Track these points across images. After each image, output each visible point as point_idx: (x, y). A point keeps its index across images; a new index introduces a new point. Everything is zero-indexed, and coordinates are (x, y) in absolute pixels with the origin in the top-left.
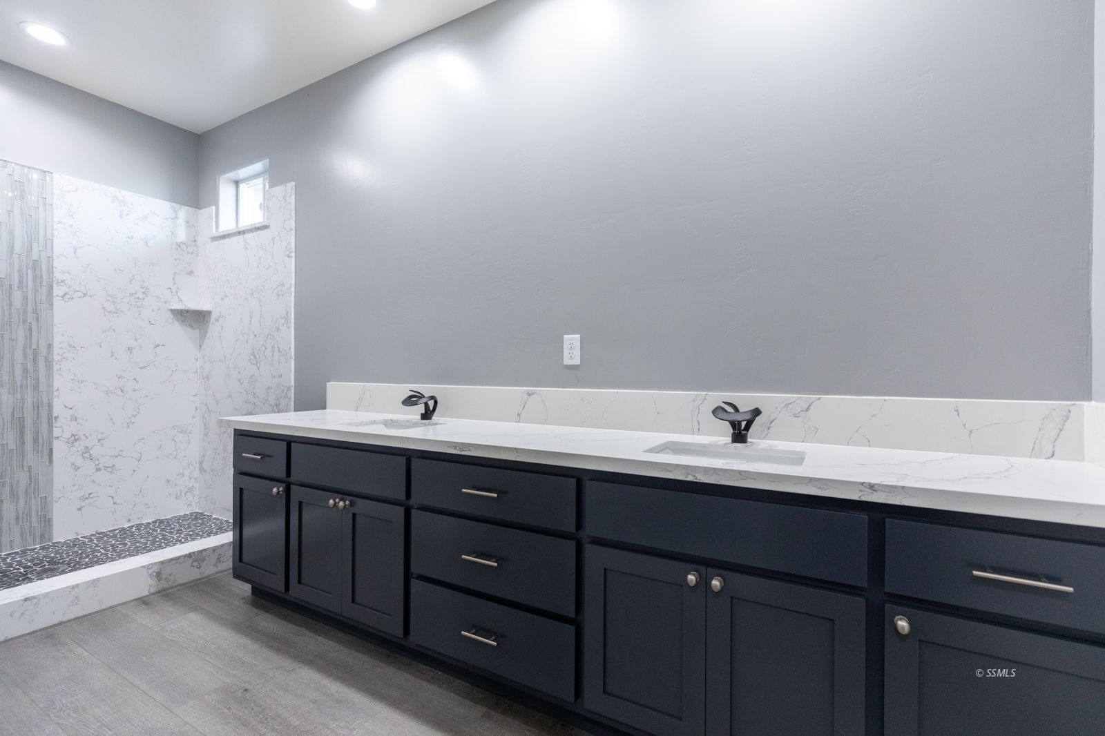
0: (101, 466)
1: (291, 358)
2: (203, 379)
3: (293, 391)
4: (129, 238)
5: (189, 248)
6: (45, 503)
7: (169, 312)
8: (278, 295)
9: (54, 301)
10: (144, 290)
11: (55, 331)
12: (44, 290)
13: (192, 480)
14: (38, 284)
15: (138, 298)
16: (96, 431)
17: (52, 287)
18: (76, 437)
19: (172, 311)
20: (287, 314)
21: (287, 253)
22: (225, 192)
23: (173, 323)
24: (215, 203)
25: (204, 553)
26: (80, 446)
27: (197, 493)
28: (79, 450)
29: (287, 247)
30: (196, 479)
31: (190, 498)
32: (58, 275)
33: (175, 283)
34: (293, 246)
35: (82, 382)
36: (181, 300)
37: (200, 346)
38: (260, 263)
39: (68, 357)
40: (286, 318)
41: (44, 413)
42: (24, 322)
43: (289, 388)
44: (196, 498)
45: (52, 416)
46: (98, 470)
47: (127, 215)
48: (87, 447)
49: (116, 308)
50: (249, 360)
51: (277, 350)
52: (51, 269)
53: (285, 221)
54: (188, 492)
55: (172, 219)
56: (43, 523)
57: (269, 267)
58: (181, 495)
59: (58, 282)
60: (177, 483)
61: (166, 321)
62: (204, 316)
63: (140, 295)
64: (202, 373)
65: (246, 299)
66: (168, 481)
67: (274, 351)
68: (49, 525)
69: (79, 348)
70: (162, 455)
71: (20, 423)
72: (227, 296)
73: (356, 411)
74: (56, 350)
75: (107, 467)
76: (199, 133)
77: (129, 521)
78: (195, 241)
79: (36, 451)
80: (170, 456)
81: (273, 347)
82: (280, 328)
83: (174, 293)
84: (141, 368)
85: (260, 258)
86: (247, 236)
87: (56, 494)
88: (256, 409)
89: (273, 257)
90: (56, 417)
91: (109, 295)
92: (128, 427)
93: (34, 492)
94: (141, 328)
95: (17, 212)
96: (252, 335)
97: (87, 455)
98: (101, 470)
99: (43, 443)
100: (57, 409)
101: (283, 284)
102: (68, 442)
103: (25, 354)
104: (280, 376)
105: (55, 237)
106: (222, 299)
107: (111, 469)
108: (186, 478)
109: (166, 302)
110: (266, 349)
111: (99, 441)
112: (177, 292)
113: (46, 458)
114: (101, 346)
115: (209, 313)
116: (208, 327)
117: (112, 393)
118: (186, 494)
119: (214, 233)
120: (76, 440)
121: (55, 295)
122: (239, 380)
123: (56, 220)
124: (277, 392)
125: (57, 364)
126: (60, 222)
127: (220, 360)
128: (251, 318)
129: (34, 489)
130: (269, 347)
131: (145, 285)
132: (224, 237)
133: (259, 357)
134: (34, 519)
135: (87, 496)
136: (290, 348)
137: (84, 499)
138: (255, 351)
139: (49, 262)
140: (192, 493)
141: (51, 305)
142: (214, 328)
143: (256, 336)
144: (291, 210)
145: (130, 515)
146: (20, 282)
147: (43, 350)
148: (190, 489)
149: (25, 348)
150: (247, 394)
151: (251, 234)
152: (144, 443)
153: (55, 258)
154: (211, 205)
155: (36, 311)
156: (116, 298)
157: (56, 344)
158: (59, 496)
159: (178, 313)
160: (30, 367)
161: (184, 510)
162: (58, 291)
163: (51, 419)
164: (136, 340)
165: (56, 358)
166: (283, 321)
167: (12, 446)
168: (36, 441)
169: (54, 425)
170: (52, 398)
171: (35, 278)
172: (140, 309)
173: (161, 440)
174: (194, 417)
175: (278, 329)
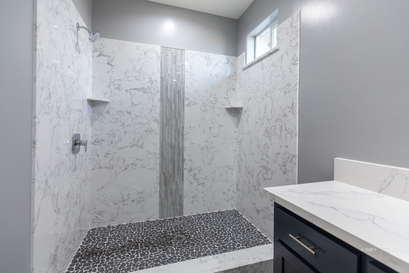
0: (199, 183)
1: (296, 135)
2: (239, 142)
3: (297, 159)
4: (210, 75)
5: (233, 77)
6: (181, 198)
7: (225, 110)
8: (285, 92)
9: (185, 107)
10: (215, 100)
11: (185, 121)
12: (181, 103)
13: (233, 192)
14: (180, 100)
15: (213, 104)
16: (198, 167)
17: (184, 101)
18: (191, 169)
19: (226, 109)
20: (292, 105)
21: (294, 62)
22: (250, 43)
23: (226, 115)
24: (245, 50)
25: (247, 268)
26: (193, 173)
27: (235, 199)
28: (192, 175)
29: (293, 58)
30: (235, 192)
31: (233, 202)
32: (186, 96)
33: (227, 95)
34: (298, 56)
35: (193, 143)
36: (230, 103)
37: (237, 126)
38: (272, 75)
39: (189, 133)
40: (292, 107)
41: (181, 157)
42: (175, 117)
43: (294, 156)
44: (235, 202)
45: (183, 159)
46: (199, 184)
47: (210, 64)
48: (195, 174)
49: (205, 109)
50: (264, 135)
51: (284, 129)
52: (184, 92)
53: (291, 41)
54: (231, 199)
55: (227, 63)
56: (180, 207)
57: (279, 76)
58: (229, 200)
59: (186, 99)
60: (227, 194)
61: (224, 114)
62: (239, 110)
63: (214, 102)
64: (238, 139)
65: (263, 99)
66: (224, 193)
67: (282, 129)
68: (182, 207)
69: (192, 128)
70: (222, 180)
71: (173, 162)
72: (251, 99)
73: (379, 192)
74: (185, 130)
75: (202, 184)
76: (237, 19)
77: (209, 210)
78: (236, 73)
79: (178, 174)
80: (225, 180)
81: (281, 127)
82: (287, 114)
83: (227, 100)
84: (214, 137)
85: (272, 71)
86: (263, 61)
87: (185, 194)
88: (268, 164)
89: (281, 68)
90: (185, 160)
91: (203, 103)
92: (209, 165)
93: (178, 192)
94: (214, 118)
95: (174, 69)
96: (266, 119)
97: (195, 177)
98: (199, 185)
99: (181, 171)
100: (186, 157)
101: (290, 84)
102: (188, 171)
103: (175, 131)
104: (287, 147)
105: (185, 79)
106: (248, 100)
107: (203, 184)
108: (231, 192)
109: (224, 105)
110: (276, 128)
111: (199, 171)
112: (228, 99)
113: (181, 178)
114: (200, 127)
115: (242, 108)
116: (241, 116)
117: (204, 149)
118: (231, 200)
119: (245, 66)
120: (191, 170)
121: (185, 105)
122: (258, 146)
123: (186, 71)
124: (284, 157)
125: (185, 135)
126: (187, 72)
127: (247, 134)
128: (265, 109)
129: (178, 191)
130: (278, 127)
131: (216, 97)
132: (250, 66)
133: (271, 133)
134: (177, 204)
135: (195, 196)
136: (295, 128)
137: (194, 197)
138: (268, 129)
139: (183, 90)
140: (233, 199)
141: (184, 109)
142: (244, 116)
143: (268, 120)
144: (297, 31)
145: (210, 207)
146: (174, 100)
147: (181, 129)
148: (232, 197)
149: (175, 128)
150: (263, 154)
151: (266, 59)
152: (215, 173)
153: (185, 88)
154: (244, 52)
155: (179, 112)
156: (206, 104)
157: (185, 127)
158: (185, 196)
159: (228, 110)
160: (177, 138)
161: (230, 209)
162: (186, 103)
163: (183, 160)
164: (213, 124)
165: (185, 133)
166: (289, 109)
167: (171, 172)
168: (178, 170)
169: (184, 163)
170: (184, 151)
171: (179, 98)
172: (214, 109)
173: (221, 172)
174: (234, 161)
175: (285, 115)
